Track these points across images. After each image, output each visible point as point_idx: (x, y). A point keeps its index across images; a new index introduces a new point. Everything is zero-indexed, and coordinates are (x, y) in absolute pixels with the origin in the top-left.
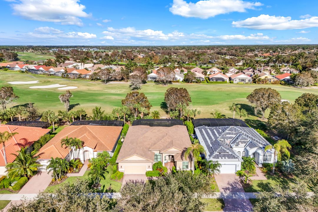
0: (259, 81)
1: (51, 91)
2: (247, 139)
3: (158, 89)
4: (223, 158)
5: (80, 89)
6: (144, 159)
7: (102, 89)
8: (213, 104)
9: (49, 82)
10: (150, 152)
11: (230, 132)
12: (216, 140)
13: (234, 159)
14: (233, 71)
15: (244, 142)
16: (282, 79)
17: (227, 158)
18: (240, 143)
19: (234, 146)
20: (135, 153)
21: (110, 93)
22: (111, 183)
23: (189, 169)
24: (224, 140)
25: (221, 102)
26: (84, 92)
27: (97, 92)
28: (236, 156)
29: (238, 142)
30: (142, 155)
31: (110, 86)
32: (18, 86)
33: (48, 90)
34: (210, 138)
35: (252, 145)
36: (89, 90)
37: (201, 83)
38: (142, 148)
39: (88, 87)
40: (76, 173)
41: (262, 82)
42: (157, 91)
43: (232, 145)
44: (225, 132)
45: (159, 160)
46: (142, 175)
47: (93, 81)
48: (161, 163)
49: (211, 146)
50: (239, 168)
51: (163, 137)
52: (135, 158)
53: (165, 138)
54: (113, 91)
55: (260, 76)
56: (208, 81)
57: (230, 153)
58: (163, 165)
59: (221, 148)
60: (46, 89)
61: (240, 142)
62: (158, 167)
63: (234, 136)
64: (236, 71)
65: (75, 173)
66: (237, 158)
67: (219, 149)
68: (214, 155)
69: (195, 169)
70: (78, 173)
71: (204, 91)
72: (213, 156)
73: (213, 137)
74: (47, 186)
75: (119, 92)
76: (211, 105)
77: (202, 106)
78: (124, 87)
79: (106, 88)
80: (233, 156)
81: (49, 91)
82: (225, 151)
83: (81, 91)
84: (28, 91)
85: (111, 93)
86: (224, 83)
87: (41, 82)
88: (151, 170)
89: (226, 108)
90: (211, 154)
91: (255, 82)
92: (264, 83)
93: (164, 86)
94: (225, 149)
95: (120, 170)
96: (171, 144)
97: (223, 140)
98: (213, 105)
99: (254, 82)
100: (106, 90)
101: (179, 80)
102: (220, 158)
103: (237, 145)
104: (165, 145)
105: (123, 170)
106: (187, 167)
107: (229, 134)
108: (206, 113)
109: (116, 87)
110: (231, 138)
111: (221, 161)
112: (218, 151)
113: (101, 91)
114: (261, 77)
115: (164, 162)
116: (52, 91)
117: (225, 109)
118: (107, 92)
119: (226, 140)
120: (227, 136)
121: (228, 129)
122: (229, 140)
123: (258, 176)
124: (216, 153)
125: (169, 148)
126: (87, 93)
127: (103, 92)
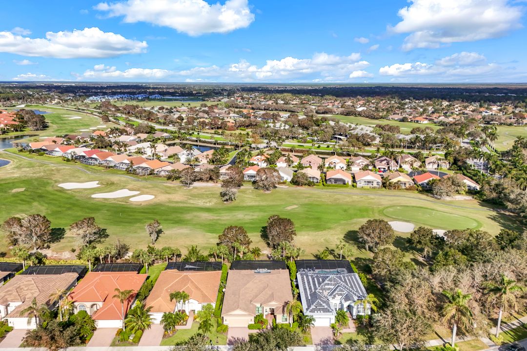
1: (123, 205)
2: (344, 291)
3: (258, 199)
4: (319, 312)
5: (159, 200)
6: (246, 313)
7: (186, 199)
8: (325, 229)
9: (113, 184)
10: (251, 306)
11: (329, 282)
12: (315, 292)
13: (328, 313)
15: (341, 295)
16: (420, 183)
17: (322, 312)
18: (337, 296)
19: (330, 298)
20: (238, 307)
21: (197, 206)
22: (218, 336)
23: (287, 322)
24: (323, 291)
25: (334, 226)
26: (164, 206)
27: (181, 205)
28: (330, 310)
29: (335, 295)
30: (245, 310)
31: (195, 192)
32: (75, 192)
33: (118, 201)
34: (310, 288)
35: (347, 298)
36: (170, 202)
37: (315, 187)
38: (244, 301)
39: (168, 196)
42: (257, 204)
43: (329, 297)
44: (324, 283)
45: (260, 312)
46: (245, 327)
47: (170, 181)
48: (261, 316)
49: (310, 298)
50: (333, 321)
51: (264, 289)
52: (238, 312)
53: (266, 290)
54: (200, 203)
56: (324, 183)
57: (326, 307)
58: (264, 317)
59: (318, 301)
60: (114, 199)
61: (337, 294)
62: (259, 320)
63: (332, 287)
65: (183, 325)
66: (331, 312)
67: (316, 303)
68: (311, 308)
69: (294, 322)
70: (186, 325)
71: (317, 203)
72: (309, 310)
73: (313, 288)
74: (161, 339)
75: (208, 205)
76: (321, 231)
77: (311, 233)
78: (213, 194)
79: (191, 196)
80: (326, 310)
81: (120, 204)
82: (321, 305)
83: (161, 204)
84: (92, 203)
85: (199, 206)
86: (344, 187)
87: (103, 184)
88: (253, 323)
89: (339, 236)
90: (309, 306)
91: (385, 187)
92: (396, 188)
93: (267, 192)
94: (322, 303)
95: (225, 323)
96: (272, 297)
97: (321, 291)
98: (324, 231)
99: (383, 187)
100: (191, 201)
101: (286, 180)
102: (316, 312)
103: (333, 298)
104: (266, 298)
105: (228, 323)
106: (286, 319)
107: (328, 284)
108: (314, 245)
109: (203, 194)
110: (329, 289)
111: (316, 315)
112: (314, 304)
113: (185, 203)
114: (392, 181)
115: (265, 314)
116: (123, 203)
117: (336, 237)
118: (193, 206)
119: (324, 291)
120: (326, 287)
121: (328, 279)
122: (327, 291)
123: (349, 328)
124: (313, 307)
125: (270, 301)
126: (169, 207)
127: (188, 205)
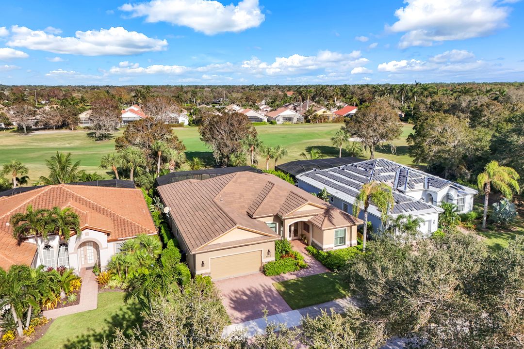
0: (314, 118)
2: (420, 176)
4: (408, 209)
6: (257, 236)
7: (23, 143)
11: (383, 168)
14: (265, 109)
15: (420, 181)
16: (345, 115)
17: (414, 209)
18: (413, 183)
19: (406, 189)
23: (346, 246)
29: (410, 182)
35: (438, 183)
40: (71, 305)
41: (320, 120)
43: (401, 188)
44: (375, 169)
55: (315, 111)
57: (414, 200)
61: (413, 181)
63: (393, 174)
64: (268, 110)
70: (78, 303)
72: (389, 209)
78: (75, 136)
80: (423, 205)
86: (262, 124)
91: (308, 121)
92: (322, 121)
95: (199, 272)
96: (297, 198)
99: (306, 122)
101: (183, 123)
103: (412, 187)
105: (208, 271)
106: (342, 240)
107: (383, 170)
110: (390, 177)
114: (317, 113)
120: (382, 174)
121: (376, 164)
122: (389, 181)
